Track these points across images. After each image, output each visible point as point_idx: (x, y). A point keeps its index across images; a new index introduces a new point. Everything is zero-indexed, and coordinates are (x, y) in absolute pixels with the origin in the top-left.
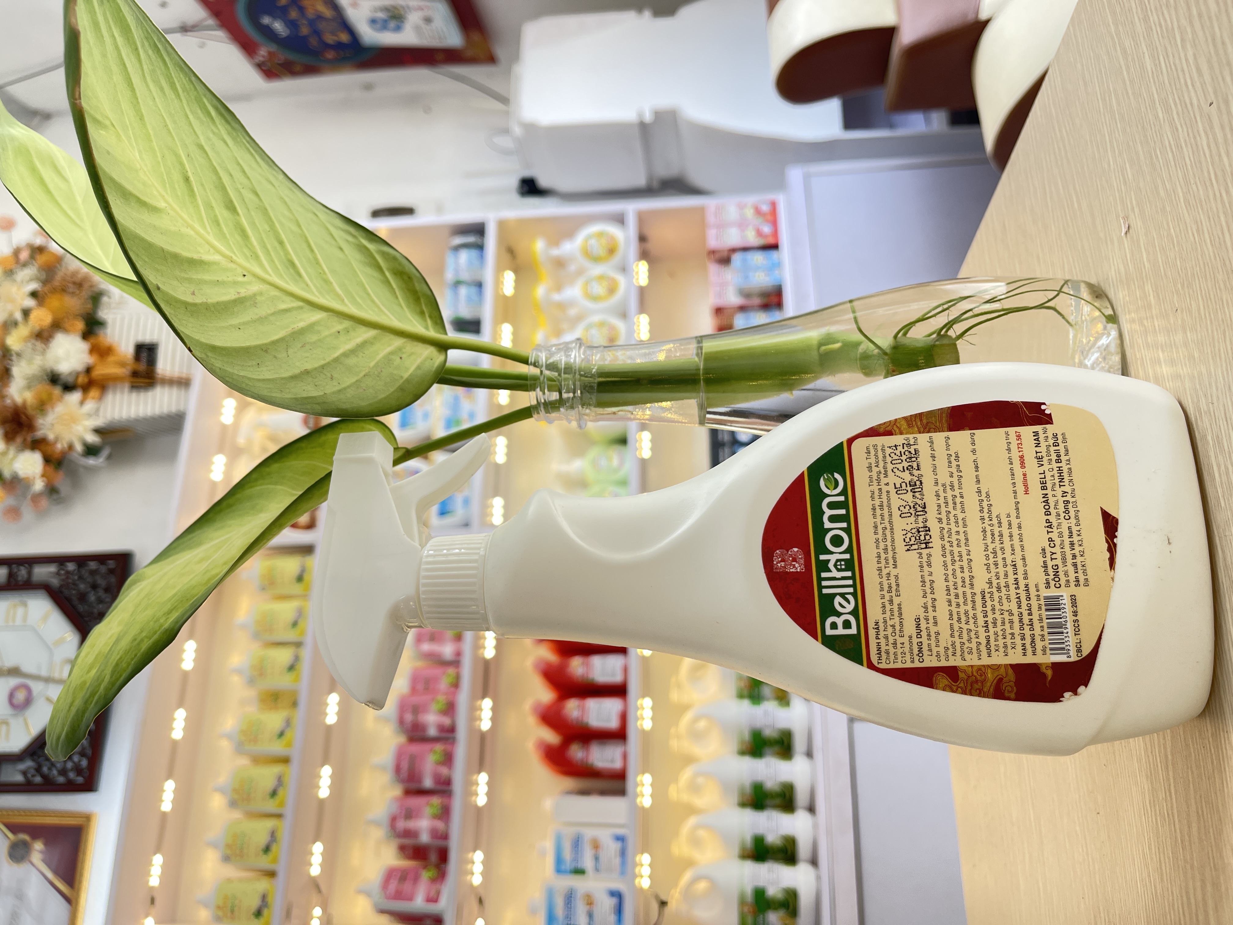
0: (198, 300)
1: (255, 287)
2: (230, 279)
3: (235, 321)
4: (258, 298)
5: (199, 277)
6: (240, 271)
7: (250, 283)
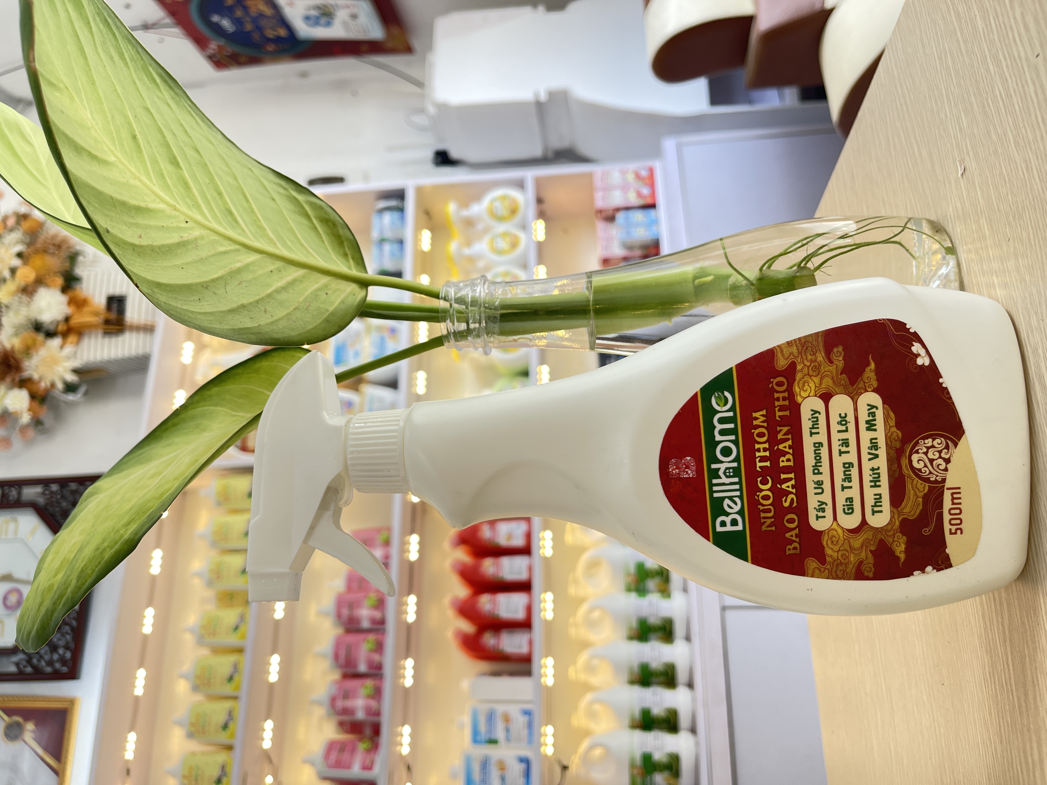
0: (144, 242)
1: (197, 232)
2: (174, 225)
3: (178, 262)
4: (200, 242)
5: (145, 223)
6: (182, 218)
7: (192, 229)
